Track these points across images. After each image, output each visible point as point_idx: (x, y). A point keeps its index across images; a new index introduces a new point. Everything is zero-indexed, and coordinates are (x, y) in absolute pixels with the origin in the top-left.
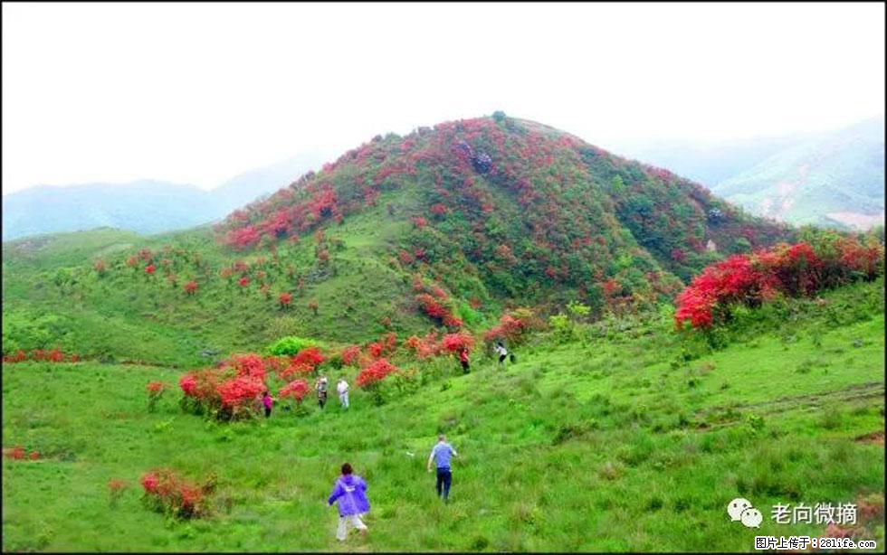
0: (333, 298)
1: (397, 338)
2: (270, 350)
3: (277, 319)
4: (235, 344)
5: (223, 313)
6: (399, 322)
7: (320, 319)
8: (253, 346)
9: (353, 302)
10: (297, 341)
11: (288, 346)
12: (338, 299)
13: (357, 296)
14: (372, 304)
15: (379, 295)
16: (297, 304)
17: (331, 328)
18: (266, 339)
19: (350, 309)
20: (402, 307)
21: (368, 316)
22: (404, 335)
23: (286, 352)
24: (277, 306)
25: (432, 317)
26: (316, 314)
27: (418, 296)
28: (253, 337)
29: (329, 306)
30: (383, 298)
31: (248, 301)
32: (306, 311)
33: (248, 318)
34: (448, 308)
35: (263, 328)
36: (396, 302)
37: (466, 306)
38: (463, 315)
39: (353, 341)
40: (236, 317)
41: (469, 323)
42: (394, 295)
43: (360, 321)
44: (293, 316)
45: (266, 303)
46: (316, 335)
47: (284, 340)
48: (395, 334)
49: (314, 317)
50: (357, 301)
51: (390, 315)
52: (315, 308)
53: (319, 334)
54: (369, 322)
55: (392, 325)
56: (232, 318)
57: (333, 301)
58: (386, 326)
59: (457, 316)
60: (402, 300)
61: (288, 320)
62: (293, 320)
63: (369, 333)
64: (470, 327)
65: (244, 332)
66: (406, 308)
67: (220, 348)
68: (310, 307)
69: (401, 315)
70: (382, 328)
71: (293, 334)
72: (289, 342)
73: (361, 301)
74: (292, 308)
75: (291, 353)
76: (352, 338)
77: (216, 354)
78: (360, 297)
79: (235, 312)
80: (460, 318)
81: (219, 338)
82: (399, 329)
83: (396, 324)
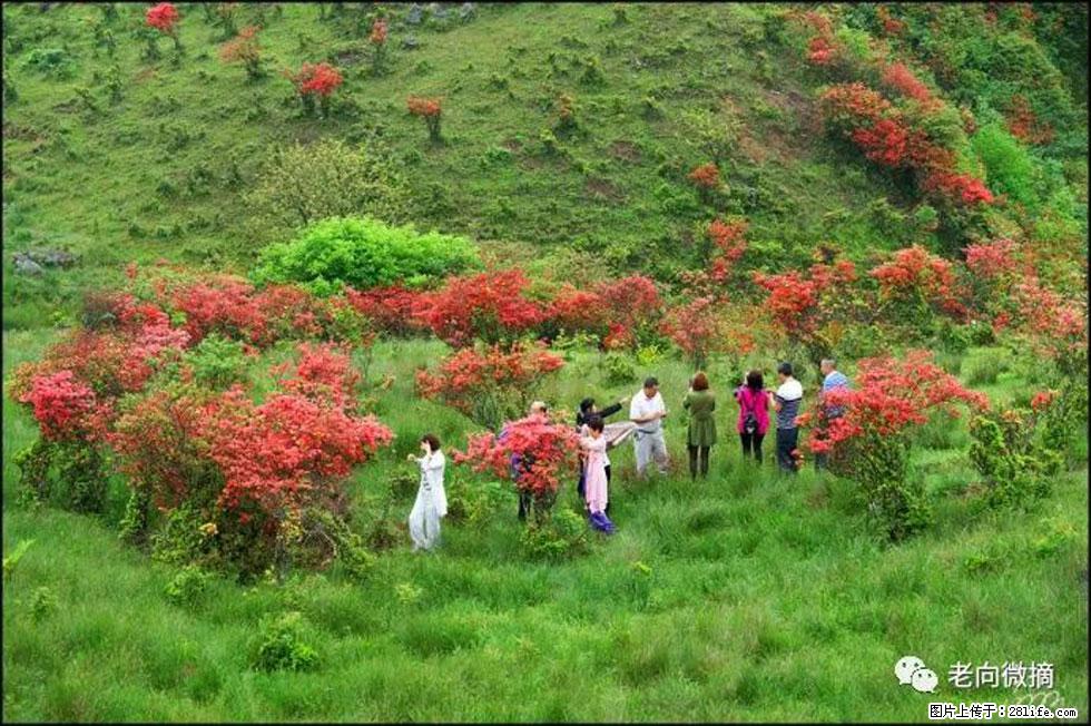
0: (501, 85)
1: (748, 238)
2: (277, 260)
3: (296, 154)
4: (134, 232)
5: (90, 122)
6: (752, 181)
7: (452, 158)
8: (202, 243)
9: (576, 100)
10: (377, 233)
11: (344, 249)
12: (518, 89)
13: (591, 80)
14: (650, 113)
15: (673, 80)
16: (362, 101)
17: (493, 192)
18: (257, 221)
19: (566, 127)
20: (766, 126)
21: (635, 155)
22: (775, 227)
23: (336, 270)
24: (286, 104)
25: (875, 168)
26: (436, 140)
27: (825, 91)
28: (200, 210)
29: (487, 110)
30: (690, 91)
31: (179, 84)
32: (403, 127)
33: (182, 143)
34: (936, 137)
35: (236, 183)
36: (744, 109)
37: (997, 133)
38: (991, 165)
39: (580, 239)
40: (136, 137)
41: (1011, 193)
42: (732, 83)
43: (603, 169)
44: (353, 142)
45: (248, 94)
46: (438, 213)
47: (327, 229)
48: (736, 220)
49: (428, 150)
50: (590, 99)
51: (721, 152)
52: (433, 118)
53: (451, 211)
54: (636, 175)
55: (726, 189)
56: (120, 141)
57: (503, 96)
58: (706, 194)
59: (968, 167)
60: (764, 102)
61: (335, 155)
62: (355, 158)
63: (642, 215)
64: (1018, 210)
65: (166, 190)
66: (779, 131)
67: (81, 243)
68: (413, 114)
69: (761, 155)
70: (689, 196)
71: (360, 204)
72: (349, 235)
73: (609, 97)
74: (346, 113)
75: (359, 274)
76: (573, 227)
77: (68, 265)
78: (602, 84)
79: (129, 119)
80: (981, 172)
81: (78, 208)
82: (752, 206)
83: (746, 189)
